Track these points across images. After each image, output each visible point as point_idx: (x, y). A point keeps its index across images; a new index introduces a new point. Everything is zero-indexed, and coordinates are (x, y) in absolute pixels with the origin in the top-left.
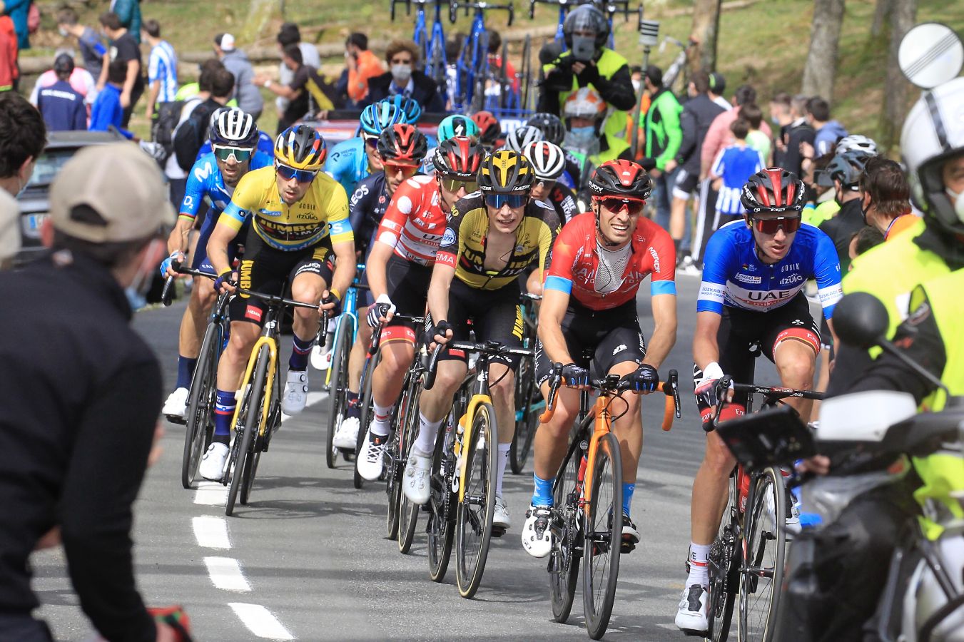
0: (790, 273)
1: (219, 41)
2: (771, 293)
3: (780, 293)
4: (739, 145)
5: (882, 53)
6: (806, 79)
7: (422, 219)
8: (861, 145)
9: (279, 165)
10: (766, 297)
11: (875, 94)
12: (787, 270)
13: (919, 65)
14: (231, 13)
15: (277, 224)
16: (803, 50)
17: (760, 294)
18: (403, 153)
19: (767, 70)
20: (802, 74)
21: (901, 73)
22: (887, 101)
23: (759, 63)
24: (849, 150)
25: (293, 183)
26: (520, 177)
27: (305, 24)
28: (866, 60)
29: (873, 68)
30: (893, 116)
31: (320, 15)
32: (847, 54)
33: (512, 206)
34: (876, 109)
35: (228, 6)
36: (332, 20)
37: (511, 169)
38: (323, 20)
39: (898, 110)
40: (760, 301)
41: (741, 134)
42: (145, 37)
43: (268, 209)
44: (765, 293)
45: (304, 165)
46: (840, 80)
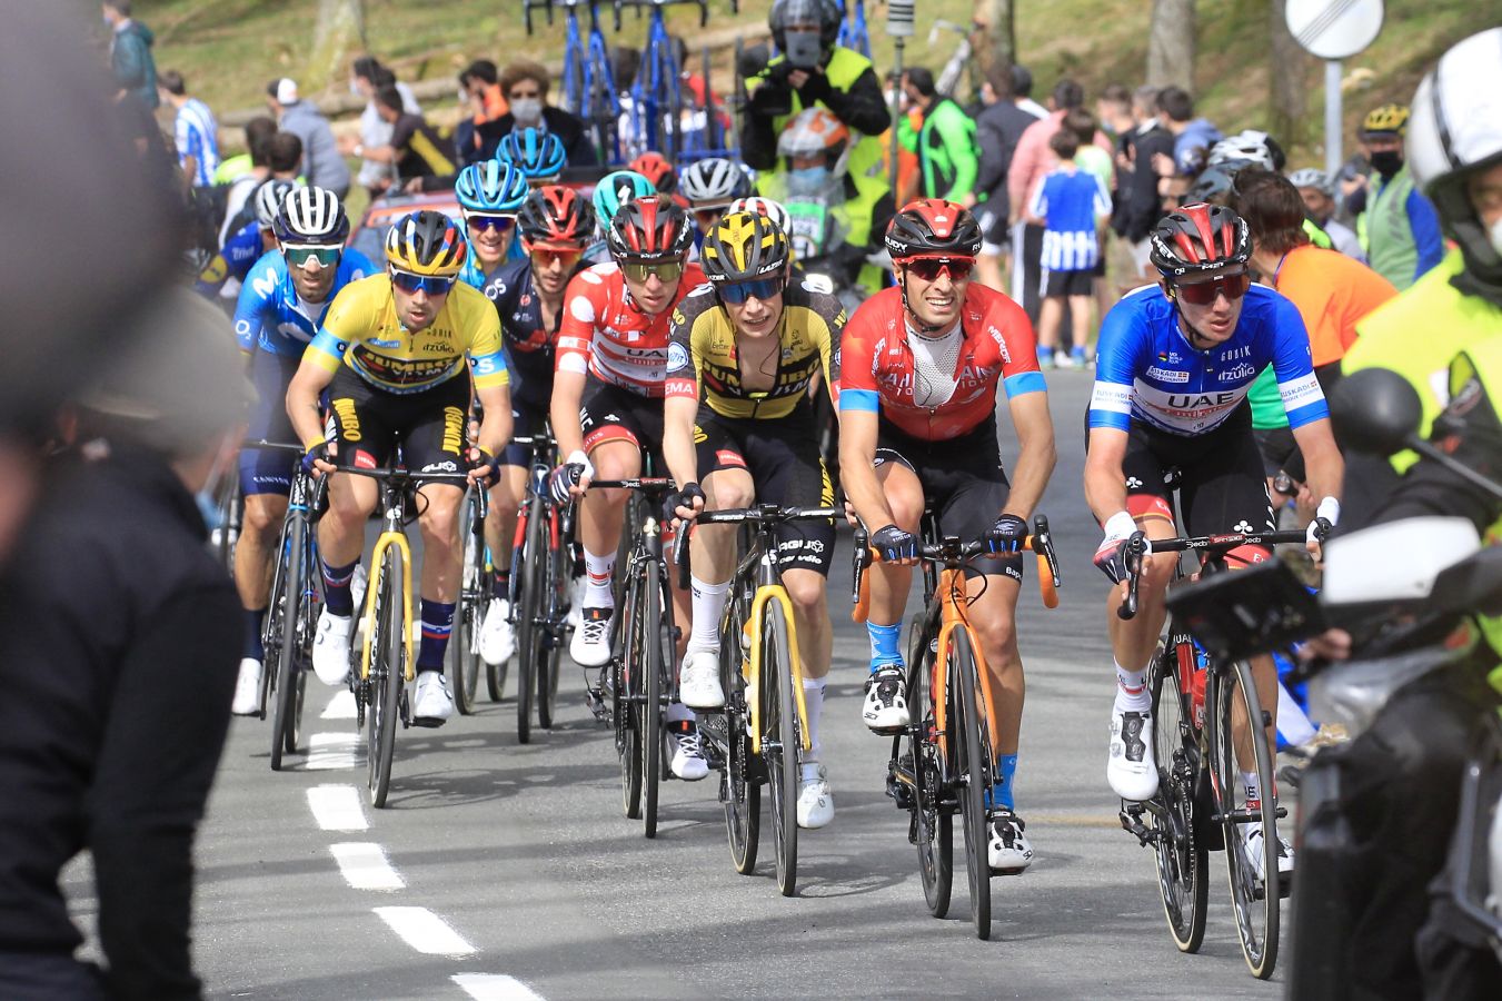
0: (1234, 363)
1: (273, 91)
2: (1205, 397)
3: (1219, 396)
4: (1066, 168)
5: (1263, 13)
6: (1154, 63)
7: (615, 327)
8: (1244, 151)
9: (395, 272)
10: (1197, 403)
11: (1258, 74)
12: (1230, 358)
13: (1319, 26)
14: (286, 49)
15: (392, 360)
16: (1143, 21)
17: (1187, 399)
18: (561, 232)
19: (1093, 55)
20: (1145, 54)
21: (1293, 40)
22: (1276, 84)
23: (1080, 46)
24: (1226, 160)
25: (419, 297)
26: (765, 252)
27: (397, 54)
28: (1237, 26)
29: (1250, 37)
30: (1288, 103)
31: (419, 39)
32: (1210, 20)
33: (760, 297)
34: (1261, 96)
35: (281, 39)
36: (439, 44)
37: (750, 240)
38: (425, 46)
39: (1294, 93)
40: (1188, 409)
41: (1066, 152)
42: (165, 96)
43: (382, 337)
44: (1195, 397)
45: (434, 268)
46: (1204, 58)
